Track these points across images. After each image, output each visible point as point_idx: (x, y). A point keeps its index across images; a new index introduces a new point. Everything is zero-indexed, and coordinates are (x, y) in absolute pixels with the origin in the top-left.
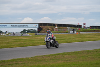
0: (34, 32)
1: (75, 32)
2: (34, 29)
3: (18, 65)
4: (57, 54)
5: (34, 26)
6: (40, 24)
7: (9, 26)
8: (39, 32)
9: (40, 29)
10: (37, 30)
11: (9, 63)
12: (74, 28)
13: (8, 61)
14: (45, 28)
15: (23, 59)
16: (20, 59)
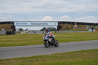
0: (54, 30)
1: (94, 30)
2: (54, 27)
3: (38, 62)
4: (76, 52)
5: (53, 24)
6: (59, 23)
7: (29, 24)
8: (58, 30)
9: (59, 28)
10: (56, 28)
11: (29, 60)
12: (93, 27)
13: (28, 58)
14: (64, 26)
15: (43, 56)
16: (40, 56)
